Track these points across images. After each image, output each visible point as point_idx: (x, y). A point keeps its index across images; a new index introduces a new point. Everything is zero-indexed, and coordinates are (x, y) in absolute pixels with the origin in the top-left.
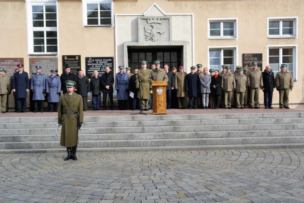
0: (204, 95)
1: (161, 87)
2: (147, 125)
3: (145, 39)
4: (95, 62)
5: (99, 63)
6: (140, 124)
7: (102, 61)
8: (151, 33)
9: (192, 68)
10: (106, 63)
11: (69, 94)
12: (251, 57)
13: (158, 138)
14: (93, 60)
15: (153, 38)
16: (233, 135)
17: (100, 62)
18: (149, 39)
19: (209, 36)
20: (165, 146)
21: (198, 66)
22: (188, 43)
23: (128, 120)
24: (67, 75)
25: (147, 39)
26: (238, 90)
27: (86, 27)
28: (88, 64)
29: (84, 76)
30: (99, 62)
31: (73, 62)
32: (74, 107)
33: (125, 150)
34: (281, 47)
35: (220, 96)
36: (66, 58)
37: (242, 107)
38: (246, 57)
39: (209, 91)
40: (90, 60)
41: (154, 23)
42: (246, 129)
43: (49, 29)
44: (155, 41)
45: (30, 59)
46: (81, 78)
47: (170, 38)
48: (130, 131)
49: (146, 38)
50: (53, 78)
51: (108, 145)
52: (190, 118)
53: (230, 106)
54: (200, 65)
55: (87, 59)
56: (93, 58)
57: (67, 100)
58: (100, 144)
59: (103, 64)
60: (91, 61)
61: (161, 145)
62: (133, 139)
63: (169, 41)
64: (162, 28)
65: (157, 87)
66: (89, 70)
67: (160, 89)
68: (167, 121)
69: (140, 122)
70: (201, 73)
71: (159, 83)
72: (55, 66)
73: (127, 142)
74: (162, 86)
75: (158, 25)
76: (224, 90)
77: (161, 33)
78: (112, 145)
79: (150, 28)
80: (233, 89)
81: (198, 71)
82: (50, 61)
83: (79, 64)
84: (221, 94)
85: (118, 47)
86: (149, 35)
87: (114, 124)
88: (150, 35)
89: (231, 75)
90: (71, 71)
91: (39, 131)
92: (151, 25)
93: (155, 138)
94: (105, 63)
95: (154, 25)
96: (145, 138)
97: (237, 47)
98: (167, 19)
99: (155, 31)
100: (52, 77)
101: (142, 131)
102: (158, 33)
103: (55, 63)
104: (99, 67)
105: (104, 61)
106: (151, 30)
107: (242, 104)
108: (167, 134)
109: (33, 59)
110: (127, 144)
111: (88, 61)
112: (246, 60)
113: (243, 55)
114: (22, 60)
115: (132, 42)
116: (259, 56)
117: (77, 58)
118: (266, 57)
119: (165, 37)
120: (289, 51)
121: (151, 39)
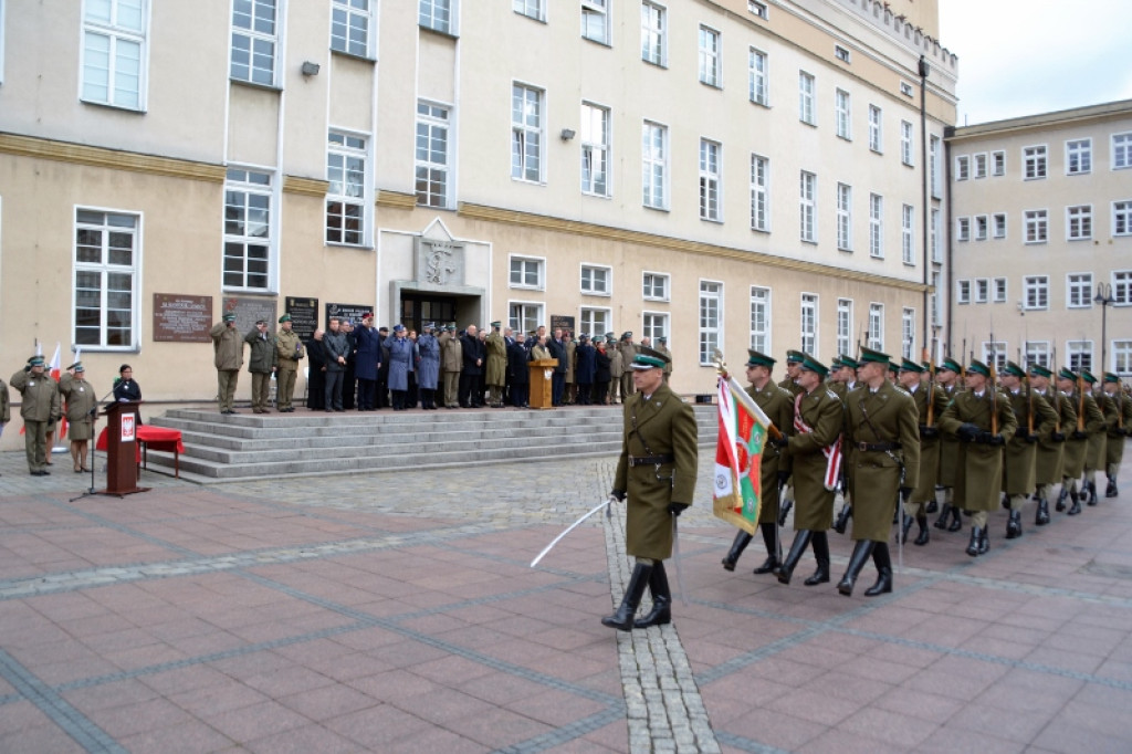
3: (428, 279)
4: (341, 314)
7: (355, 312)
8: (436, 270)
14: (340, 310)
15: (439, 278)
18: (434, 280)
19: (509, 282)
25: (430, 280)
27: (328, 244)
31: (304, 311)
34: (592, 309)
36: (292, 303)
40: (334, 308)
41: (441, 252)
43: (257, 241)
44: (441, 284)
45: (225, 300)
47: (463, 281)
49: (429, 277)
55: (329, 307)
56: (340, 306)
63: (463, 286)
64: (452, 262)
75: (447, 256)
77: (450, 271)
79: (434, 260)
82: (263, 306)
83: (315, 315)
85: (382, 288)
86: (433, 272)
88: (435, 273)
92: (437, 255)
95: (439, 254)
97: (544, 303)
98: (460, 248)
99: (442, 266)
102: (446, 270)
103: (272, 310)
106: (437, 264)
109: (231, 300)
113: (552, 317)
114: (208, 301)
115: (408, 282)
116: (571, 321)
117: (312, 305)
118: (578, 323)
119: (455, 277)
120: (600, 315)
121: (436, 280)
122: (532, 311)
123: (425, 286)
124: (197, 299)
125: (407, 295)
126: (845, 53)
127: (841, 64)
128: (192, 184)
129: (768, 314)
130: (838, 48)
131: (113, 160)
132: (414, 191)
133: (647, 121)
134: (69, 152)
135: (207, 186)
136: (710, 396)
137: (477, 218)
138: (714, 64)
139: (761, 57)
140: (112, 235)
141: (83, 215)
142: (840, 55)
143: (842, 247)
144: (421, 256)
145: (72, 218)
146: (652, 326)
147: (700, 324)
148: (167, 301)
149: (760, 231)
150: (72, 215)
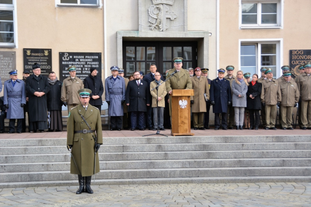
0: (237, 111)
1: (184, 98)
2: (169, 150)
3: (149, 28)
4: (74, 60)
5: (79, 61)
6: (159, 148)
7: (85, 58)
8: (157, 19)
9: (220, 72)
10: (91, 62)
11: (84, 107)
12: (302, 55)
13: (188, 166)
14: (71, 57)
15: (160, 26)
16: (290, 163)
17: (81, 60)
18: (155, 27)
19: (240, 25)
20: (198, 177)
21: (229, 69)
22: (210, 34)
23: (141, 143)
24: (37, 79)
25: (151, 28)
26: (284, 103)
27: (59, 6)
28: (63, 63)
29: (58, 81)
30: (79, 59)
31: (39, 59)
32: (91, 123)
33: (148, 182)
35: (260, 111)
36: (29, 53)
37: (289, 127)
38: (294, 55)
39: (245, 104)
40: (66, 56)
41: (162, 4)
42: (306, 155)
44: (162, 31)
46: (53, 84)
47: (185, 27)
48: (148, 157)
49: (150, 26)
50: (14, 84)
51: (122, 176)
52: (227, 141)
53: (273, 125)
54: (232, 66)
55: (61, 55)
56: (70, 54)
57: (82, 114)
58: (111, 175)
59: (86, 62)
60: (67, 58)
61: (194, 176)
62: (154, 168)
63: (184, 31)
64: (173, 11)
65: (179, 98)
66: (64, 72)
67: (183, 100)
68: (196, 145)
69: (160, 146)
70: (232, 79)
71: (183, 93)
72: (11, 64)
73: (149, 172)
74: (186, 96)
75: (168, 7)
76: (265, 103)
77: (172, 19)
78: (128, 175)
79: (156, 12)
80: (278, 103)
81: (229, 75)
82: (4, 57)
83: (49, 62)
84: (261, 109)
86: (154, 22)
87: (124, 148)
88: (156, 22)
89: (274, 82)
90: (41, 72)
91: (20, 158)
92: (157, 6)
93: (184, 166)
94: (89, 62)
95: (161, 6)
96: (170, 167)
97: (281, 40)
99: (163, 16)
100: (13, 81)
101: (164, 158)
102: (167, 18)
103: (11, 60)
104: (79, 68)
105: (87, 58)
106: (157, 15)
107: (290, 123)
108: (200, 162)
110: (149, 175)
111: (63, 58)
112: (294, 60)
113: (291, 52)
115: (129, 31)
117: (46, 53)
119: (177, 24)
121: (158, 28)
122: (270, 47)
123: (145, 33)
125: (128, 42)
144: (142, 9)
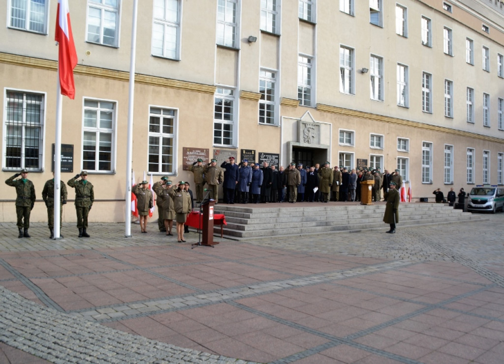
3: (304, 141)
4: (266, 158)
8: (308, 136)
10: (274, 159)
12: (362, 162)
14: (265, 156)
15: (309, 140)
18: (307, 141)
19: (339, 143)
22: (330, 147)
28: (261, 159)
30: (269, 157)
31: (249, 156)
34: (375, 156)
36: (244, 151)
38: (359, 162)
40: (262, 155)
43: (226, 122)
44: (310, 143)
45: (214, 150)
47: (320, 142)
55: (260, 154)
56: (265, 154)
59: (272, 159)
63: (319, 144)
64: (315, 133)
75: (312, 130)
77: (314, 137)
79: (307, 132)
83: (254, 158)
85: (284, 145)
86: (306, 137)
92: (308, 129)
97: (354, 153)
98: (318, 126)
99: (311, 135)
105: (272, 157)
106: (308, 134)
109: (217, 151)
112: (359, 164)
113: (358, 160)
114: (207, 151)
115: (295, 143)
116: (365, 161)
117: (253, 153)
118: (369, 162)
119: (316, 140)
120: (378, 158)
122: (349, 156)
123: (303, 144)
124: (202, 150)
125: (296, 149)
126: (487, 28)
127: (485, 34)
128: (200, 95)
129: (452, 158)
130: (484, 26)
131: (166, 83)
132: (297, 99)
133: (399, 64)
134: (148, 80)
135: (207, 95)
136: (427, 198)
137: (325, 111)
138: (428, 35)
139: (449, 31)
140: (165, 119)
141: (153, 109)
142: (484, 29)
143: (485, 125)
144: (301, 130)
145: (148, 111)
146: (401, 164)
147: (422, 162)
148: (189, 151)
149: (449, 117)
150: (148, 110)
